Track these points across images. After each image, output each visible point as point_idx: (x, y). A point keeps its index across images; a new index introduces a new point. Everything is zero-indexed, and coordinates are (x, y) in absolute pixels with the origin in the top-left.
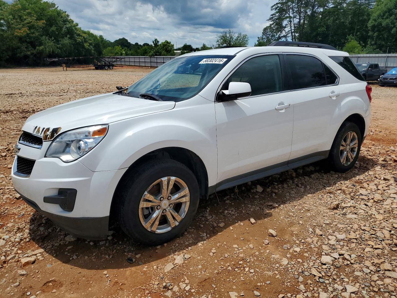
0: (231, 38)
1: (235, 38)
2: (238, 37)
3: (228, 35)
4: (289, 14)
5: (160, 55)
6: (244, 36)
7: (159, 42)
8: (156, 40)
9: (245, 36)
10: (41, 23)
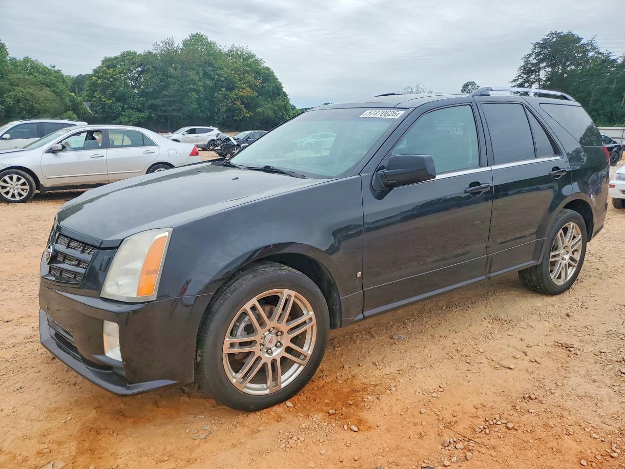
10: (258, 83)
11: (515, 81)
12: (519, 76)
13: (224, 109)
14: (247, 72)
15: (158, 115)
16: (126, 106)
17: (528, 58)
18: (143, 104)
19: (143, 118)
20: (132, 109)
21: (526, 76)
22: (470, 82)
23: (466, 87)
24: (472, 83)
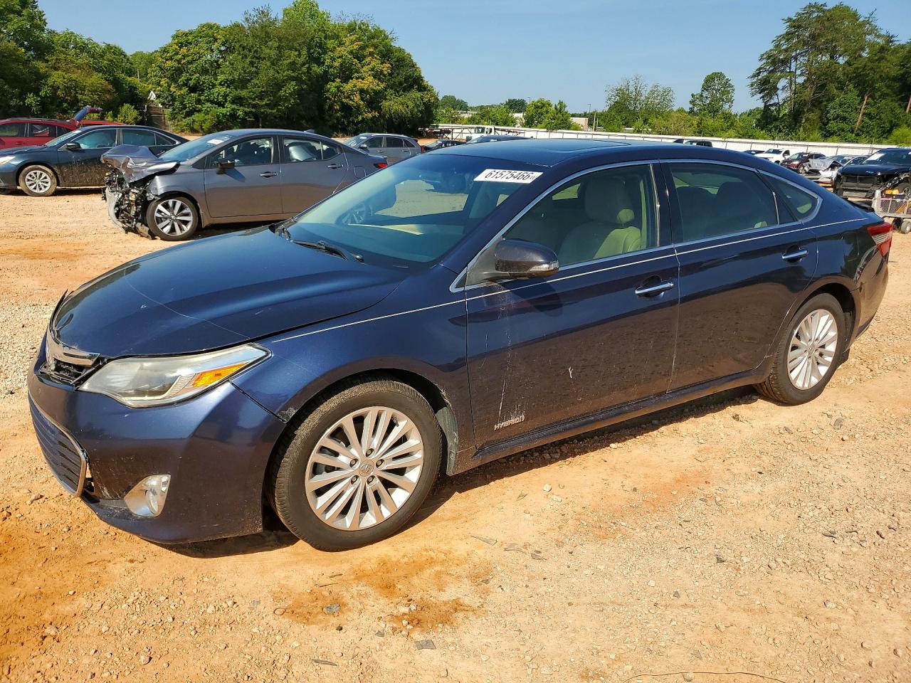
0: (638, 93)
1: (645, 93)
2: (652, 92)
3: (632, 89)
4: (790, 68)
5: (569, 129)
6: (665, 92)
7: (565, 106)
8: (561, 103)
9: (667, 91)
10: (386, 68)
12: (761, 68)
13: (337, 106)
14: (371, 54)
15: (245, 112)
16: (203, 99)
20: (212, 102)
21: (771, 68)
22: (716, 73)
23: (709, 80)
24: (719, 76)
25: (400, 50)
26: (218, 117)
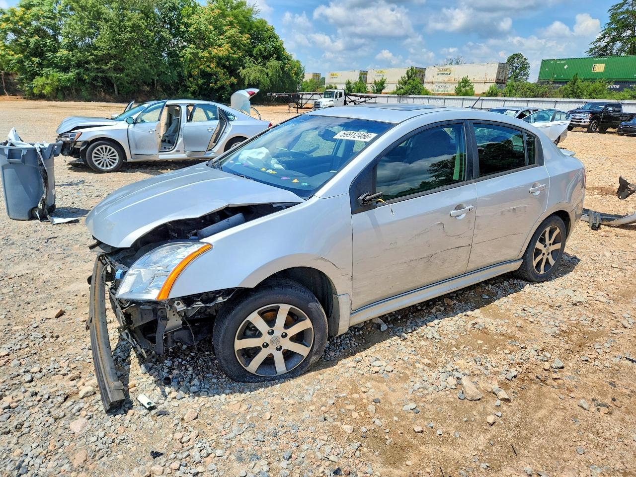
10: (245, 38)
11: (599, 40)
12: (605, 34)
13: (195, 73)
14: (231, 24)
16: (45, 62)
17: (619, 8)
18: (68, 60)
19: (69, 80)
21: (615, 33)
22: (516, 54)
23: (511, 59)
24: (519, 56)
25: (263, 22)
26: (59, 80)
